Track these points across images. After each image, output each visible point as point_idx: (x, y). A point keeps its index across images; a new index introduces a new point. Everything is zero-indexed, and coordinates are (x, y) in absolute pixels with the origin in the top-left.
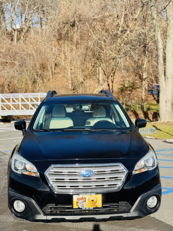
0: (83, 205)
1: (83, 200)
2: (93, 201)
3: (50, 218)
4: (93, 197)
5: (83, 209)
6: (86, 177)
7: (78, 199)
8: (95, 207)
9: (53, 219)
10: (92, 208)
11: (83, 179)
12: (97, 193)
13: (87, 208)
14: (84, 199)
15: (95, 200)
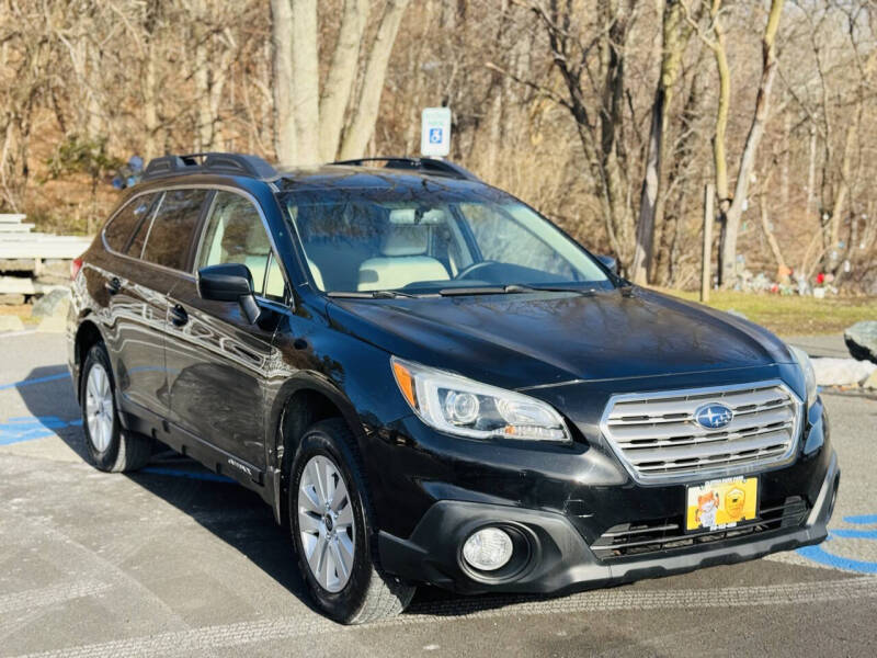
0: (712, 516)
1: (712, 503)
2: (735, 500)
3: (619, 570)
4: (735, 491)
5: (711, 529)
6: (714, 426)
7: (700, 499)
8: (739, 520)
9: (630, 573)
10: (735, 525)
11: (708, 436)
12: (747, 476)
13: (722, 527)
14: (715, 498)
15: (741, 499)
